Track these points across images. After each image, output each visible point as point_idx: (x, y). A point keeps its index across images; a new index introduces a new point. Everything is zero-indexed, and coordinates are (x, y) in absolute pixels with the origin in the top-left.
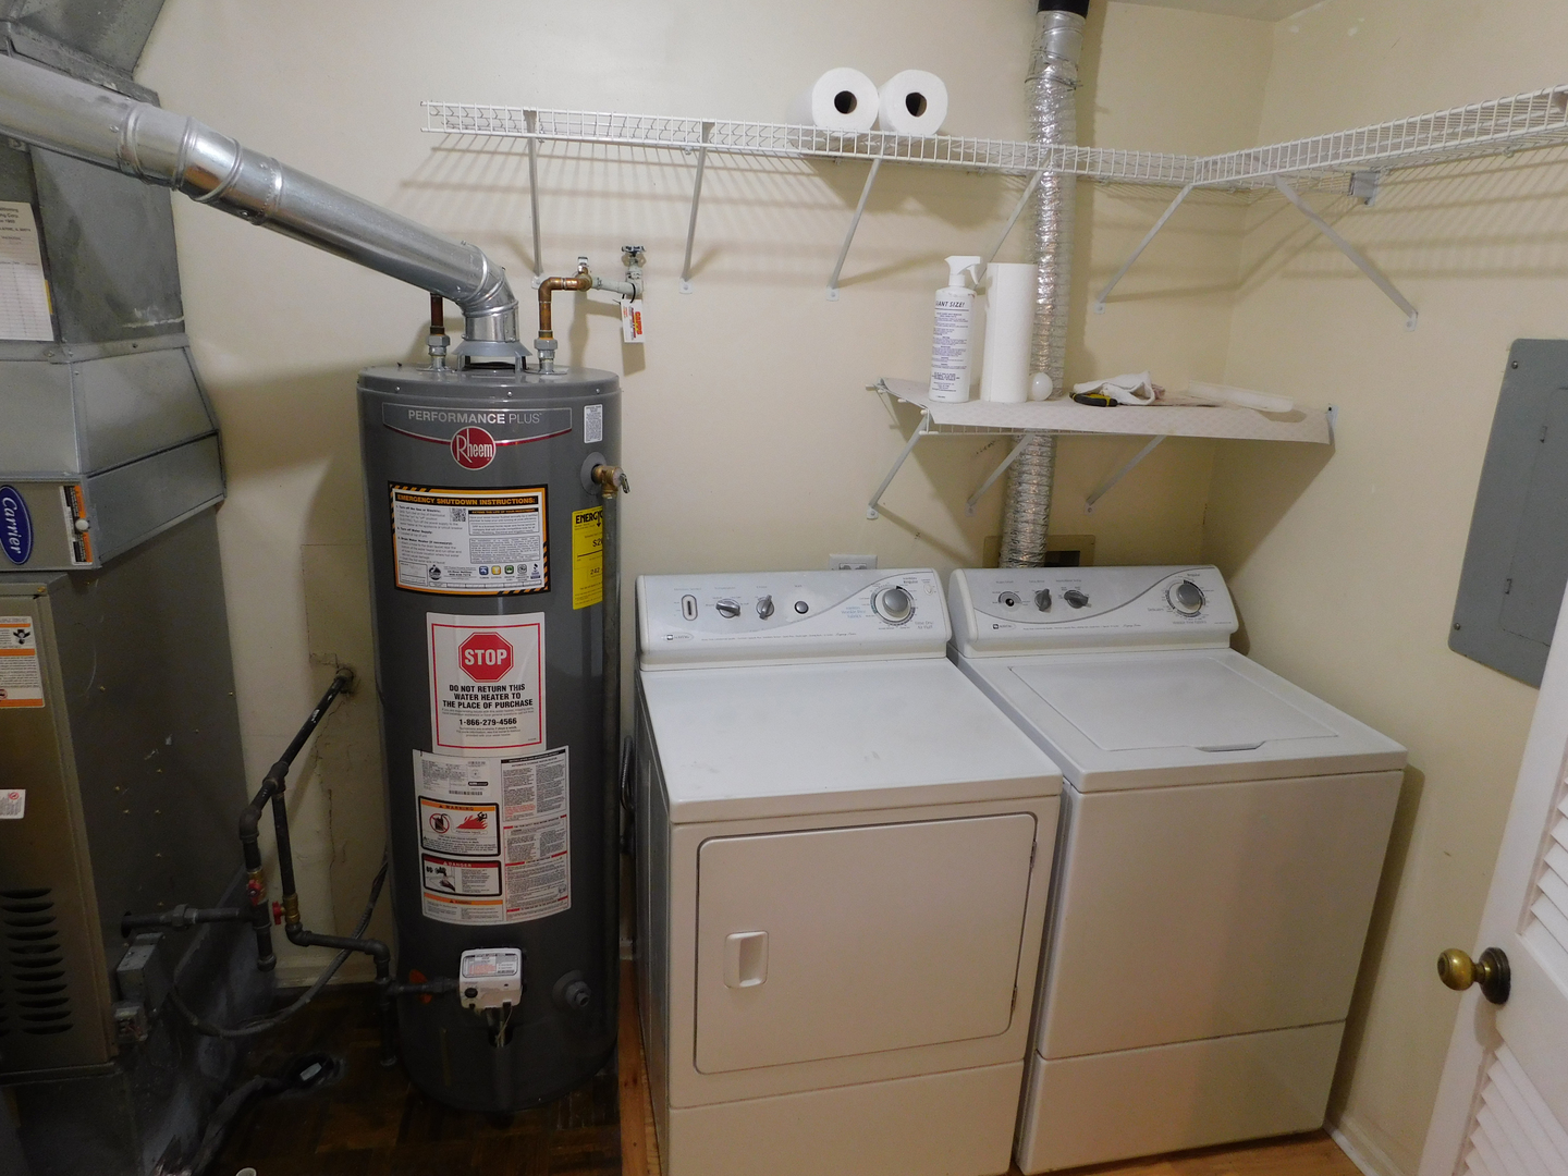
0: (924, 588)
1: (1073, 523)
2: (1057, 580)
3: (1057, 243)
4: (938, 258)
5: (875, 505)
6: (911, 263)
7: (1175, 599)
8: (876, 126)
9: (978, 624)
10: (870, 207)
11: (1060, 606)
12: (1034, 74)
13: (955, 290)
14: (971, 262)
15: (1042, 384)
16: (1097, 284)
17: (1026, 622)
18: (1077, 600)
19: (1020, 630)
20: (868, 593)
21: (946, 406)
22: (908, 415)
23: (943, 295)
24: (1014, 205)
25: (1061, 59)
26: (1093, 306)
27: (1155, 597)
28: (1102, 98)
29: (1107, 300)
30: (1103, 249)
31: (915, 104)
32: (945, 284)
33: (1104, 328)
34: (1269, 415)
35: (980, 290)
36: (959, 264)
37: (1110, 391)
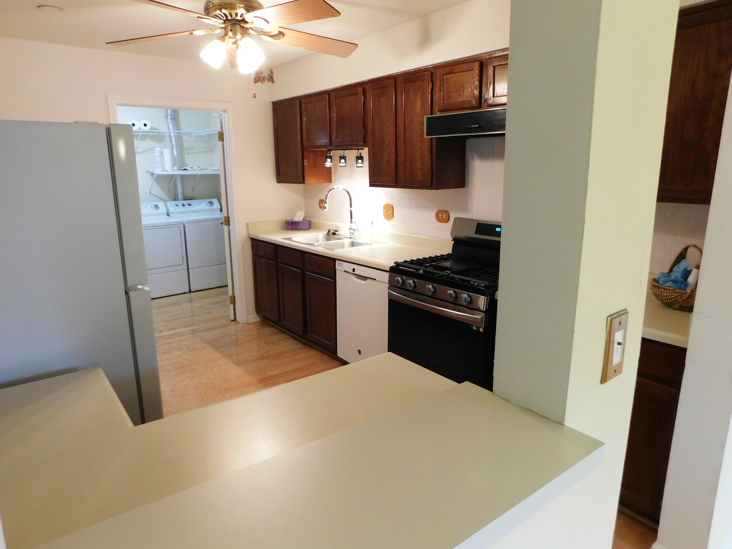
0: (161, 205)
1: (189, 193)
2: (186, 202)
3: (176, 145)
4: (153, 148)
5: (150, 193)
6: (150, 149)
7: (208, 204)
8: (139, 129)
9: (172, 209)
10: (140, 140)
11: (187, 206)
12: (167, 118)
13: (157, 153)
14: (159, 149)
15: (175, 168)
16: (186, 151)
17: (180, 209)
18: (190, 205)
19: (179, 210)
20: (151, 205)
21: (159, 171)
22: (152, 174)
23: (155, 154)
24: (167, 138)
25: (171, 115)
26: (186, 155)
27: (205, 204)
28: (181, 119)
29: (188, 154)
30: (186, 145)
31: (145, 125)
32: (155, 153)
33: (188, 159)
34: (214, 170)
35: (162, 153)
36: (157, 149)
37: (187, 168)
